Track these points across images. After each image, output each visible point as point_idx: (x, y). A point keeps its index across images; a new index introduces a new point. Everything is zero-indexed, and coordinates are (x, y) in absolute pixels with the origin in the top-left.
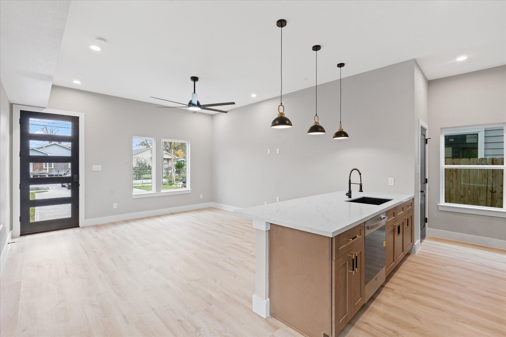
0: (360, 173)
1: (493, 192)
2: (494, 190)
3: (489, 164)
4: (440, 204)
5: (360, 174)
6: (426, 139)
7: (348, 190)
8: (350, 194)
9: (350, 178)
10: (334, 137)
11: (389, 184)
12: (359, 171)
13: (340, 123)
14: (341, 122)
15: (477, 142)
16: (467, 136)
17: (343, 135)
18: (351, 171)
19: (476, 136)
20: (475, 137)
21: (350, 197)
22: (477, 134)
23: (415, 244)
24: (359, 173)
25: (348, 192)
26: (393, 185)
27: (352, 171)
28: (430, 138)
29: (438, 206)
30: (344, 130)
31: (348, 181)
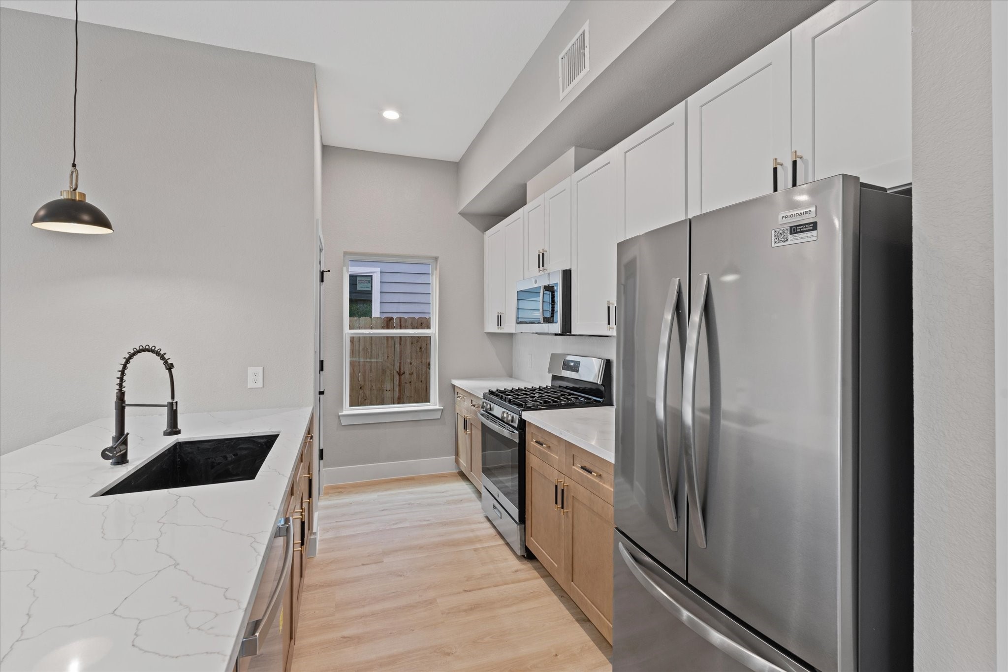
0: (169, 362)
1: (401, 373)
2: (402, 372)
3: (396, 327)
4: (343, 412)
5: (170, 367)
6: (322, 271)
7: (113, 433)
8: (123, 447)
9: (121, 385)
10: (37, 219)
11: (251, 385)
12: (166, 357)
13: (71, 168)
14: (74, 165)
15: (370, 289)
16: (358, 278)
17: (86, 217)
18: (127, 356)
19: (369, 279)
20: (369, 281)
21: (122, 460)
22: (371, 276)
23: (314, 532)
24: (166, 362)
25: (109, 444)
26: (262, 387)
27: (132, 356)
28: (329, 271)
29: (339, 417)
30: (89, 200)
31: (113, 398)
